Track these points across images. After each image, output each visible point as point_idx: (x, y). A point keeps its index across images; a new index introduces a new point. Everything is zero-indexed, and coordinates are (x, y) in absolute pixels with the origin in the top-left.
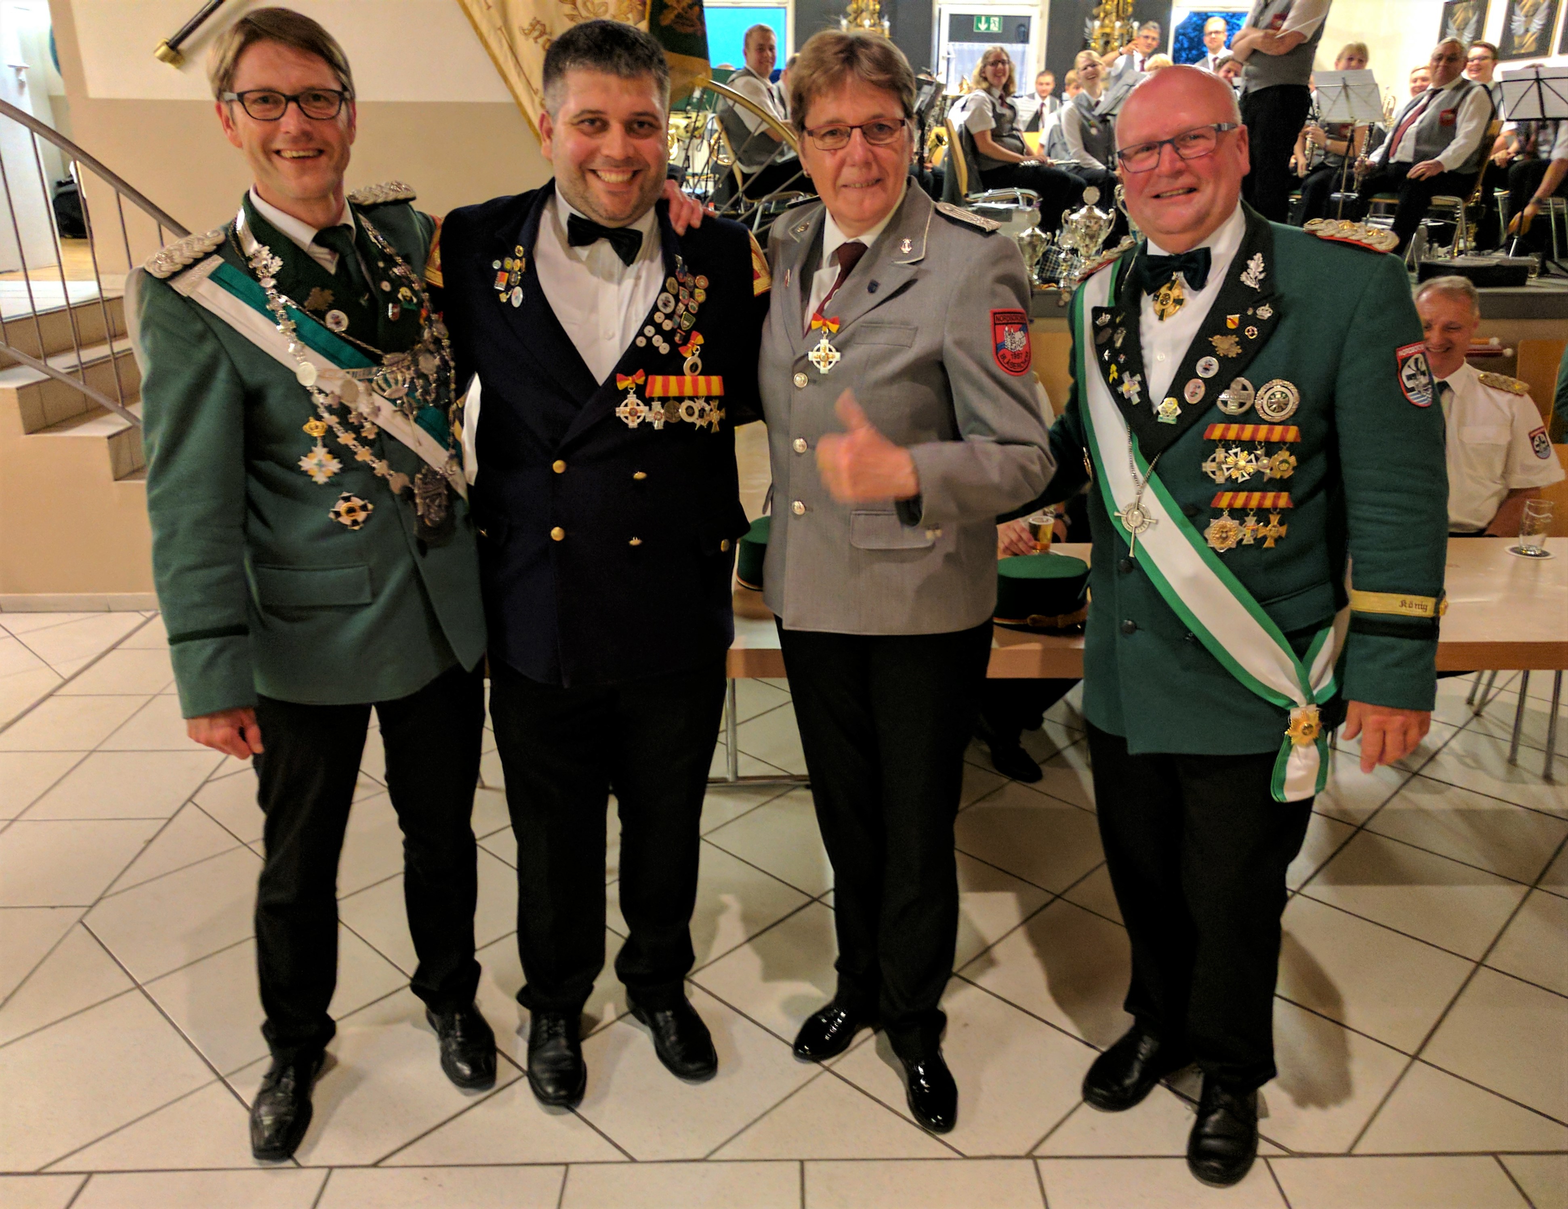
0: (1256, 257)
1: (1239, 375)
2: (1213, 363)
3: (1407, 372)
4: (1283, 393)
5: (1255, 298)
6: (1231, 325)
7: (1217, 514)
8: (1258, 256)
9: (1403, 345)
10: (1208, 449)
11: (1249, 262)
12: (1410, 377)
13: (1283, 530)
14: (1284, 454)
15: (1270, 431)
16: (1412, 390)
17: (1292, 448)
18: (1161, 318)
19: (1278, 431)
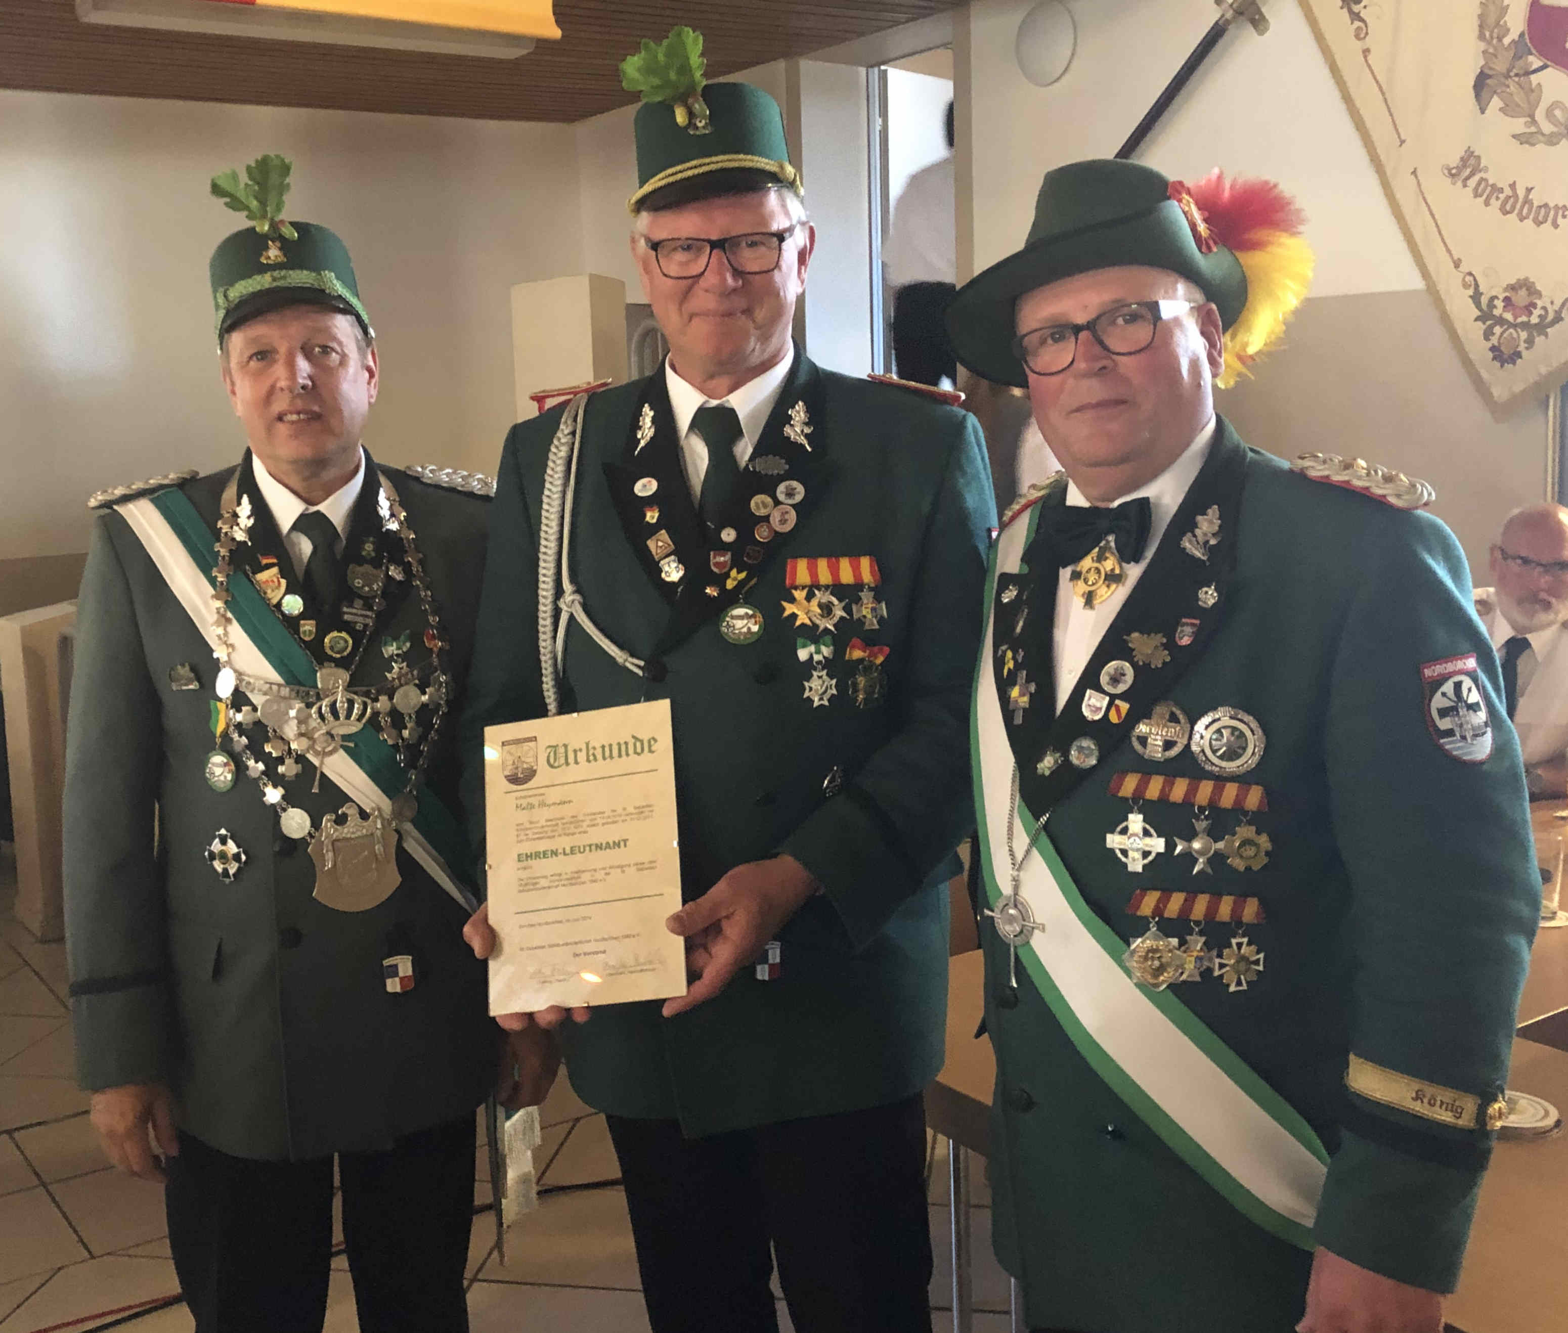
0: (1210, 511)
1: (1166, 698)
2: (1127, 672)
3: (1440, 703)
4: (1234, 729)
5: (1198, 574)
7: (1139, 927)
9: (1435, 658)
10: (1116, 813)
11: (1199, 518)
12: (1443, 713)
14: (1246, 831)
15: (1218, 791)
17: (1258, 820)
18: (1088, 604)
19: (1231, 792)
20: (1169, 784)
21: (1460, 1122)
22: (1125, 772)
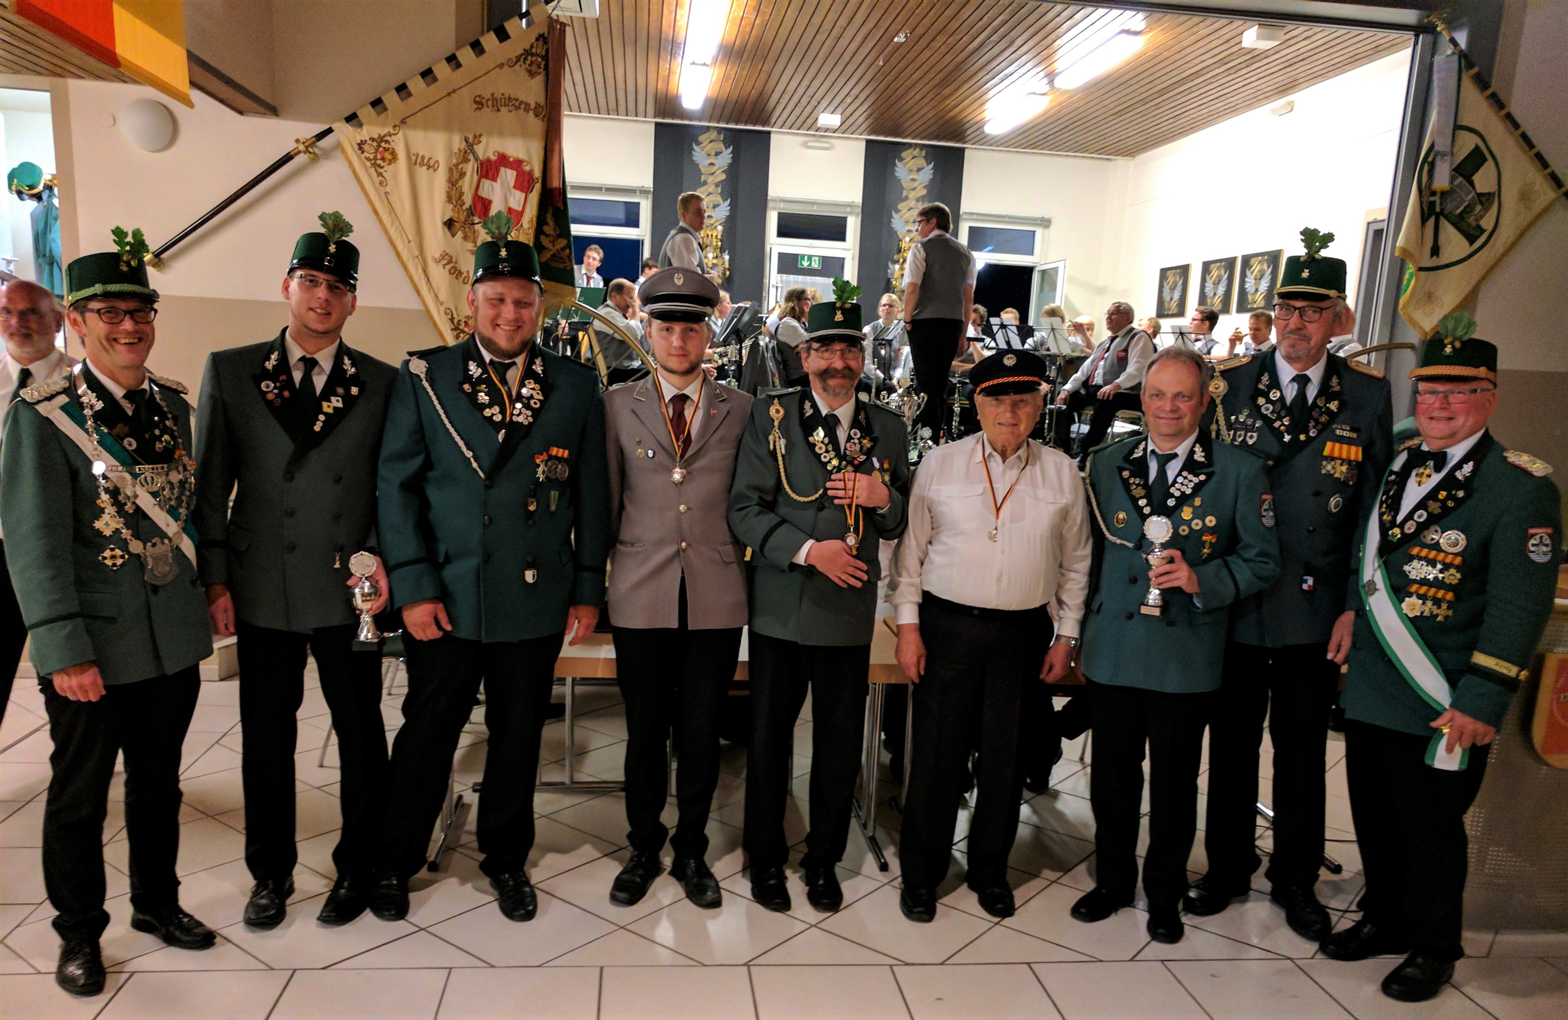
1: (1435, 524)
2: (1424, 515)
3: (1532, 541)
4: (1456, 537)
5: (1458, 485)
6: (1440, 497)
7: (1410, 595)
8: (1471, 464)
9: (1532, 527)
10: (1410, 559)
11: (1465, 465)
12: (1533, 545)
13: (1450, 613)
14: (1452, 571)
15: (1446, 557)
16: (1533, 552)
17: (1458, 568)
18: (1419, 485)
19: (1450, 557)
20: (1429, 552)
21: (1509, 674)
22: (1415, 546)
